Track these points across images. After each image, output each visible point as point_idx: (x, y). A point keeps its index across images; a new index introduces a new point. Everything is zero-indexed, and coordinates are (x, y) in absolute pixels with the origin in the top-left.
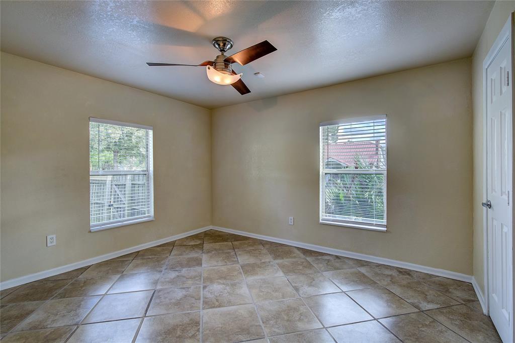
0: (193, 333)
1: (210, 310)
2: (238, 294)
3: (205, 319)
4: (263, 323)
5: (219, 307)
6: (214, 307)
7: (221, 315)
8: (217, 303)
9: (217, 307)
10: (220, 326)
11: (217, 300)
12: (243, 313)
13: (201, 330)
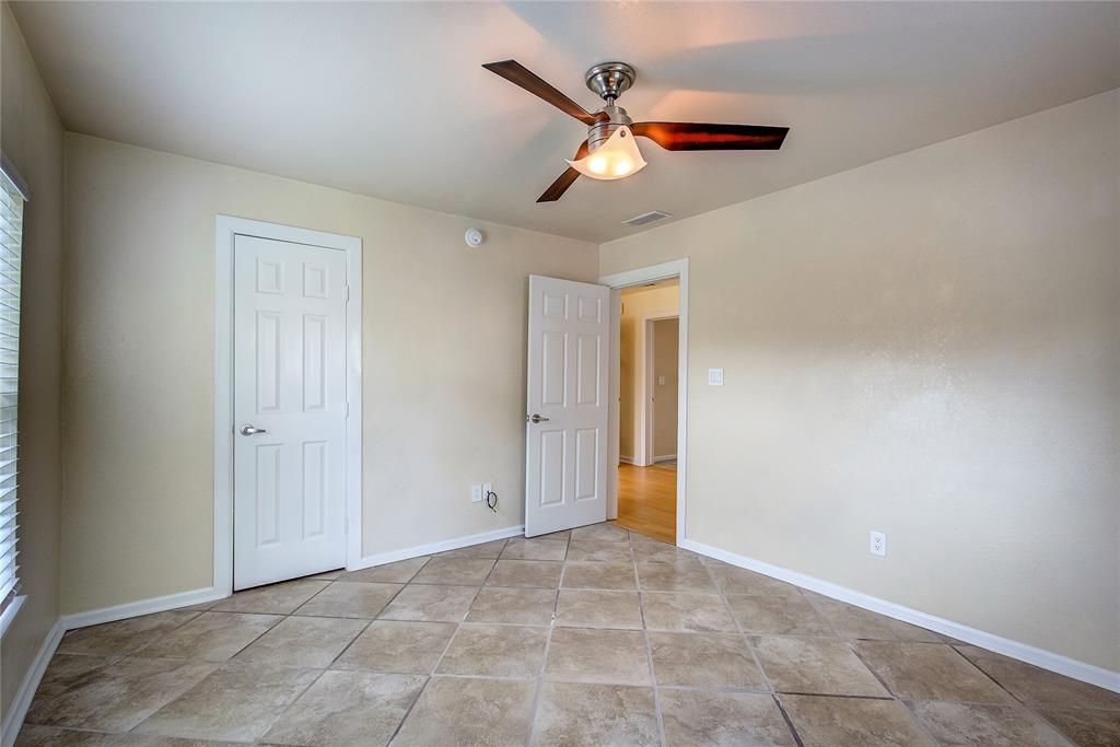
0: (661, 650)
1: (635, 684)
2: (567, 710)
3: (644, 668)
4: (545, 644)
5: (617, 686)
6: (629, 687)
7: (615, 669)
8: (621, 694)
9: (623, 687)
10: (618, 652)
11: (620, 703)
12: (572, 665)
13: (650, 652)
